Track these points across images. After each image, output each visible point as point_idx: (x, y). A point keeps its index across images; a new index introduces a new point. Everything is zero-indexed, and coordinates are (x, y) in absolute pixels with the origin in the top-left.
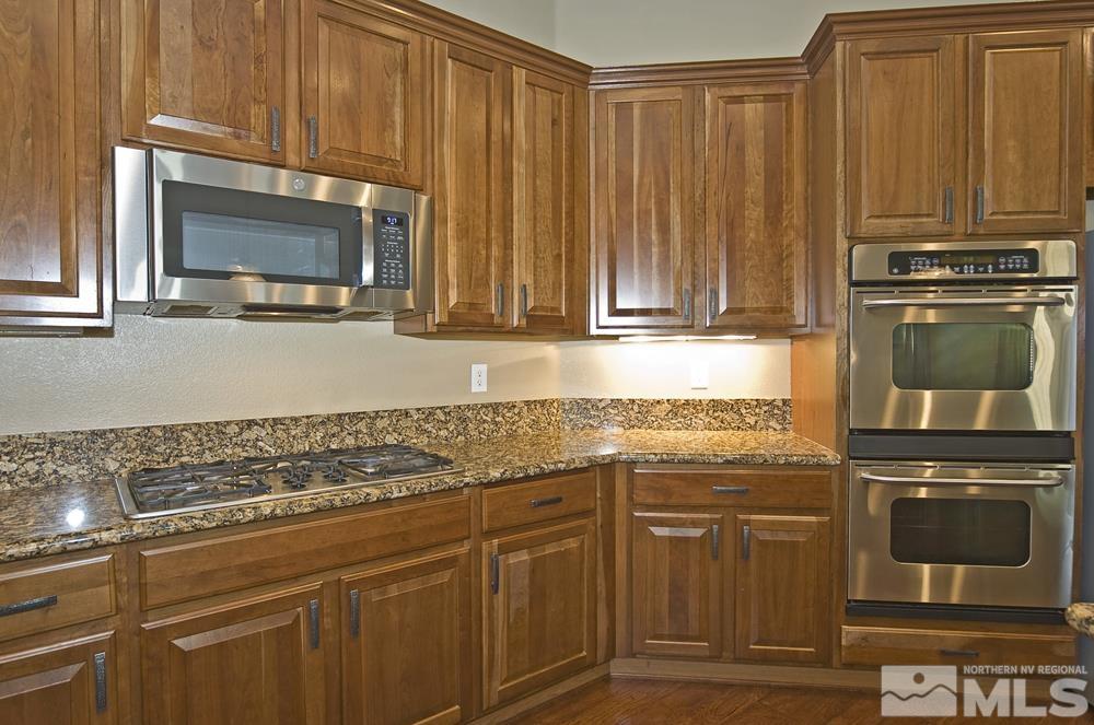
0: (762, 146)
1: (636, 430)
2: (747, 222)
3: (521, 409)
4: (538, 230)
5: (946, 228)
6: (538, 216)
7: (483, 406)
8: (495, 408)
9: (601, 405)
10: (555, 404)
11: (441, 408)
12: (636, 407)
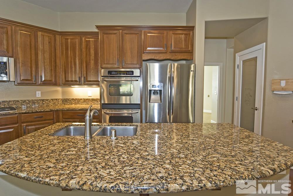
0: (94, 49)
1: (77, 105)
2: (91, 64)
3: (50, 100)
4: (45, 64)
5: (118, 67)
6: (45, 62)
7: (39, 100)
8: (43, 100)
9: (70, 100)
10: (60, 100)
11: (27, 100)
12: (77, 100)
